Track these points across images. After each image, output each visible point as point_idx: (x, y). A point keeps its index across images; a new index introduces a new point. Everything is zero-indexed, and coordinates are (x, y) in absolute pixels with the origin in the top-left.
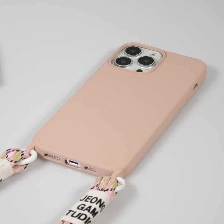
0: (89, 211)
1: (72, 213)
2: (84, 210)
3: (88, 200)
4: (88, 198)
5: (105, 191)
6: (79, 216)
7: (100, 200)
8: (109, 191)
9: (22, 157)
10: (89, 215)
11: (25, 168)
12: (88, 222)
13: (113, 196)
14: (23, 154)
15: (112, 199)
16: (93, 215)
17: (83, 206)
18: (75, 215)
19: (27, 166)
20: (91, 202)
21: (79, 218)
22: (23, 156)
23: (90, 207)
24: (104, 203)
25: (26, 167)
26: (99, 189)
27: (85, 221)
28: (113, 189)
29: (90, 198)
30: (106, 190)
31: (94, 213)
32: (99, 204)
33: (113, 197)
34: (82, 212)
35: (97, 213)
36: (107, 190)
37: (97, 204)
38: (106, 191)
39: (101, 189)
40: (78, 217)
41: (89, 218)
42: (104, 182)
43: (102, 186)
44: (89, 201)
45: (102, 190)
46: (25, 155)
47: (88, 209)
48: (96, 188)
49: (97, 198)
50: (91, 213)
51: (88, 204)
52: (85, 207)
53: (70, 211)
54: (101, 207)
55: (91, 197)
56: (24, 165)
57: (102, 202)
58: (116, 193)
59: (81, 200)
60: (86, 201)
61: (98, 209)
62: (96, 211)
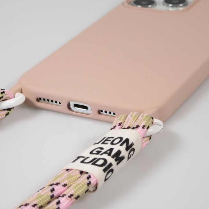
0: (109, 154)
1: (82, 159)
2: (101, 154)
3: (106, 142)
4: (107, 140)
5: (133, 128)
6: (94, 162)
7: (127, 141)
8: (140, 128)
9: (2, 95)
10: (110, 160)
11: (7, 115)
12: (108, 170)
13: (146, 141)
14: (4, 92)
15: (144, 144)
16: (116, 160)
17: (99, 150)
18: (87, 161)
19: (10, 112)
20: (112, 143)
21: (94, 164)
22: (4, 94)
23: (111, 150)
24: (132, 144)
25: (8, 113)
26: (123, 128)
27: (104, 167)
28: (146, 127)
29: (109, 139)
30: (135, 127)
31: (118, 157)
32: (125, 145)
33: (146, 143)
34: (98, 156)
35: (123, 158)
36: (137, 127)
37: (121, 145)
38: (136, 129)
39: (126, 128)
40: (92, 163)
41: (111, 165)
42: (131, 118)
43: (129, 123)
44: (110, 142)
45: (128, 128)
46: (7, 94)
47: (108, 152)
48: (118, 127)
49: (121, 138)
50: (113, 157)
51: (107, 147)
52: (103, 151)
53: (79, 158)
54: (129, 151)
55: (112, 138)
56: (4, 110)
57: (130, 143)
58: (150, 137)
59: (95, 144)
60: (103, 143)
61: (124, 153)
62: (121, 155)
